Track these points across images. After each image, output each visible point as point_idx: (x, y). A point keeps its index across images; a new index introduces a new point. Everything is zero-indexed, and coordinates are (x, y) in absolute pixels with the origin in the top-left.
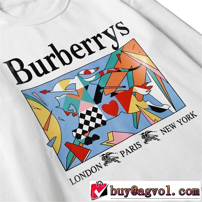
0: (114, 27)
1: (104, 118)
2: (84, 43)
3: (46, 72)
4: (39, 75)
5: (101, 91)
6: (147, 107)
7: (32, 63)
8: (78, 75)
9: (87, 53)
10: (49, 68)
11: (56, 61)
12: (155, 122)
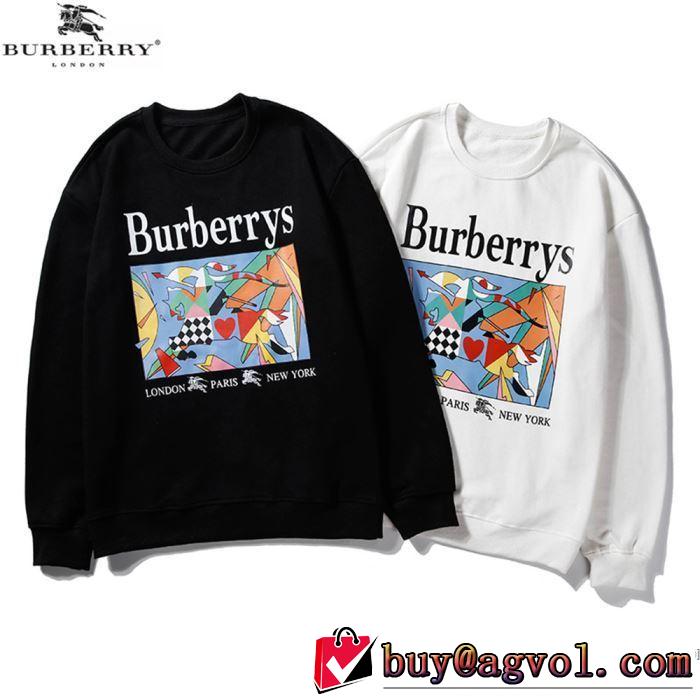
0: (561, 250)
1: (457, 352)
2: (511, 241)
3: (442, 250)
4: (432, 248)
5: (480, 319)
6: (510, 378)
7: (436, 228)
8: (472, 279)
9: (504, 258)
10: (448, 247)
11: (462, 243)
12: (504, 399)
